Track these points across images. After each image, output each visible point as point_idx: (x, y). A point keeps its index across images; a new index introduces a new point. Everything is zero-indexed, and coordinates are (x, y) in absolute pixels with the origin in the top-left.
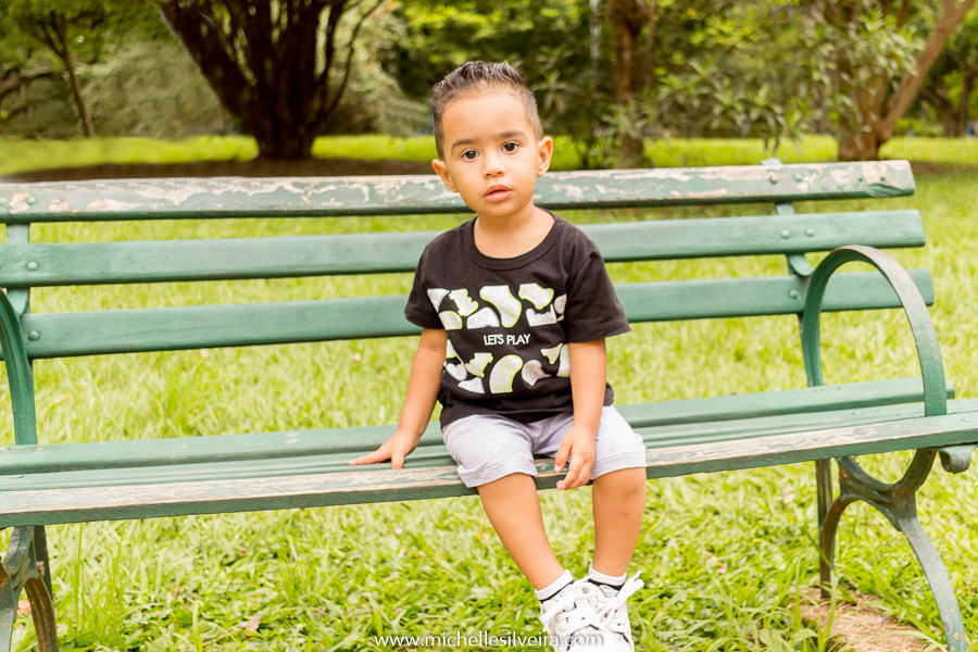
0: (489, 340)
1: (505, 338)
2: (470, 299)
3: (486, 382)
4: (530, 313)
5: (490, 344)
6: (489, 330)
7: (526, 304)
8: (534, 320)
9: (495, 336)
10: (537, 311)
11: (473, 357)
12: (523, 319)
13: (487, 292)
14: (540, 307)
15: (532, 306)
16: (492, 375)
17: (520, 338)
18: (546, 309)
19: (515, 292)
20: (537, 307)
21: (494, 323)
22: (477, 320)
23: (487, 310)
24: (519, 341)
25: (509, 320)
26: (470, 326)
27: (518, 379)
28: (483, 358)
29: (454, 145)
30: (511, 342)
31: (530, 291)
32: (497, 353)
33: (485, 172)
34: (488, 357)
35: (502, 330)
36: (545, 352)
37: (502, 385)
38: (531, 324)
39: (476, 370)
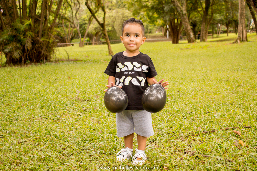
0: (125, 73)
1: (129, 73)
2: (122, 65)
3: (123, 83)
4: (135, 68)
6: (126, 71)
7: (134, 66)
12: (133, 69)
13: (126, 63)
14: (137, 67)
16: (125, 81)
17: (132, 73)
18: (139, 68)
19: (132, 63)
21: (127, 69)
22: (123, 69)
23: (126, 67)
25: (130, 69)
26: (122, 71)
27: (130, 82)
28: (123, 77)
29: (125, 33)
30: (130, 73)
31: (135, 63)
32: (127, 76)
33: (130, 40)
34: (125, 77)
35: (128, 71)
36: (137, 77)
37: (127, 83)
38: (135, 70)
39: (122, 80)
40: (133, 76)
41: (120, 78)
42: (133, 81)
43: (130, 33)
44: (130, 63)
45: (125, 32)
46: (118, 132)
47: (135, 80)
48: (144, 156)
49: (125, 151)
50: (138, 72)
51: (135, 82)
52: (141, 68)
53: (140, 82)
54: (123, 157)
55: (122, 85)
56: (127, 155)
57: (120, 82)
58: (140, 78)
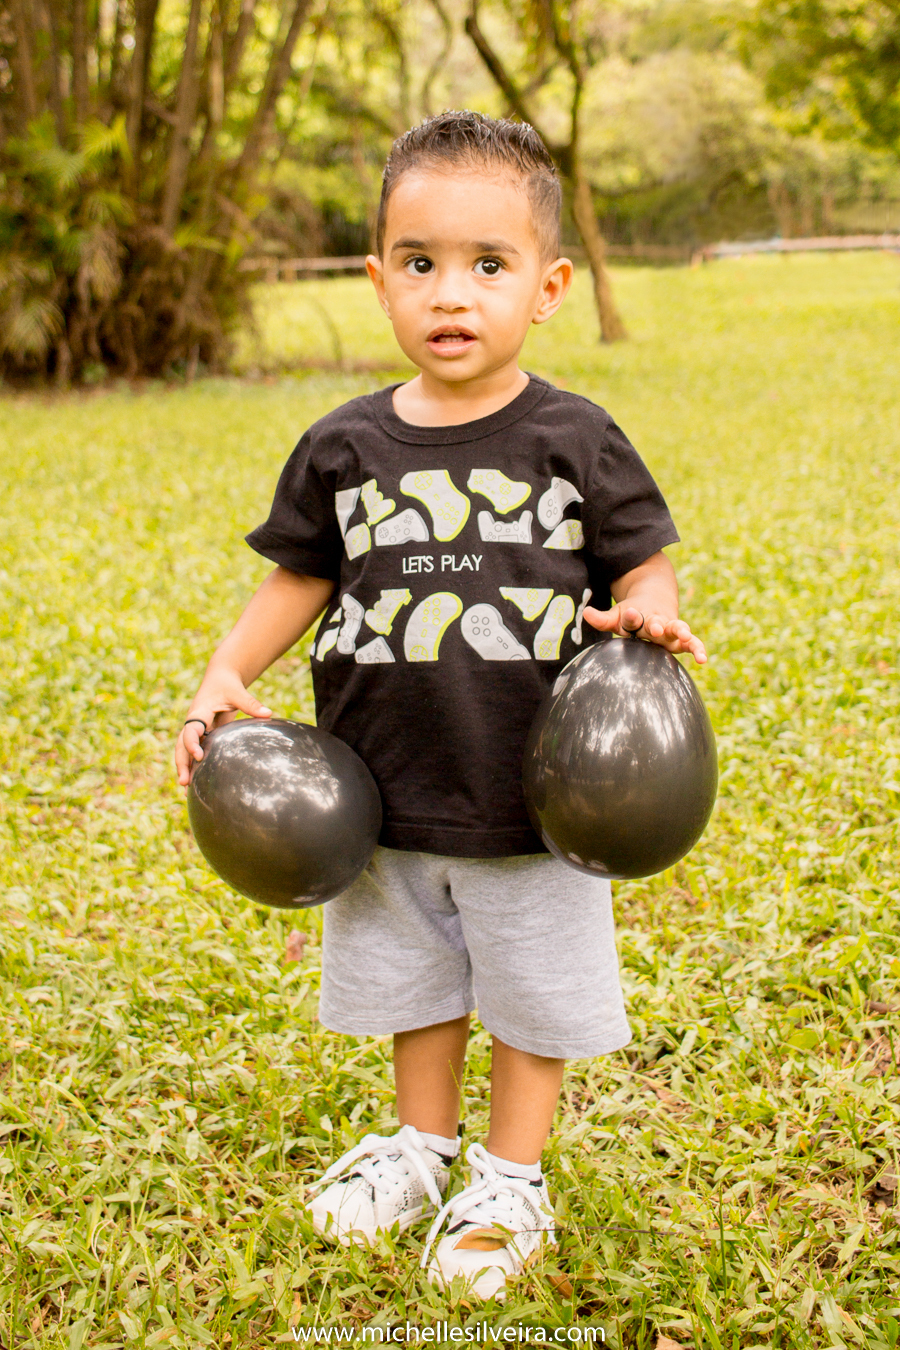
0: (411, 566)
1: (437, 562)
2: (381, 495)
3: (396, 641)
4: (484, 517)
5: (410, 571)
6: (411, 548)
7: (479, 503)
8: (490, 530)
9: (420, 558)
10: (498, 517)
11: (379, 598)
12: (471, 526)
13: (413, 483)
14: (503, 510)
15: (488, 506)
16: (410, 627)
17: (466, 562)
18: (515, 515)
19: (460, 482)
20: (497, 510)
21: (422, 536)
22: (392, 531)
23: (410, 513)
24: (463, 564)
25: (448, 529)
26: (380, 542)
27: (453, 637)
28: (394, 599)
29: (397, 246)
30: (448, 567)
31: (487, 481)
32: (422, 587)
33: (434, 303)
34: (403, 596)
35: (433, 547)
36: (507, 593)
37: (423, 645)
38: (484, 538)
39: (381, 619)
40: (471, 590)
41: (367, 599)
42: (476, 631)
43: (435, 244)
44: (442, 477)
45: (398, 238)
46: (332, 999)
47: (486, 620)
48: (531, 1209)
49: (393, 1150)
50: (509, 550)
51: (491, 639)
52: (527, 515)
53: (525, 631)
54: (369, 1199)
55: (387, 657)
56: (405, 1184)
57: (365, 636)
58: (529, 600)
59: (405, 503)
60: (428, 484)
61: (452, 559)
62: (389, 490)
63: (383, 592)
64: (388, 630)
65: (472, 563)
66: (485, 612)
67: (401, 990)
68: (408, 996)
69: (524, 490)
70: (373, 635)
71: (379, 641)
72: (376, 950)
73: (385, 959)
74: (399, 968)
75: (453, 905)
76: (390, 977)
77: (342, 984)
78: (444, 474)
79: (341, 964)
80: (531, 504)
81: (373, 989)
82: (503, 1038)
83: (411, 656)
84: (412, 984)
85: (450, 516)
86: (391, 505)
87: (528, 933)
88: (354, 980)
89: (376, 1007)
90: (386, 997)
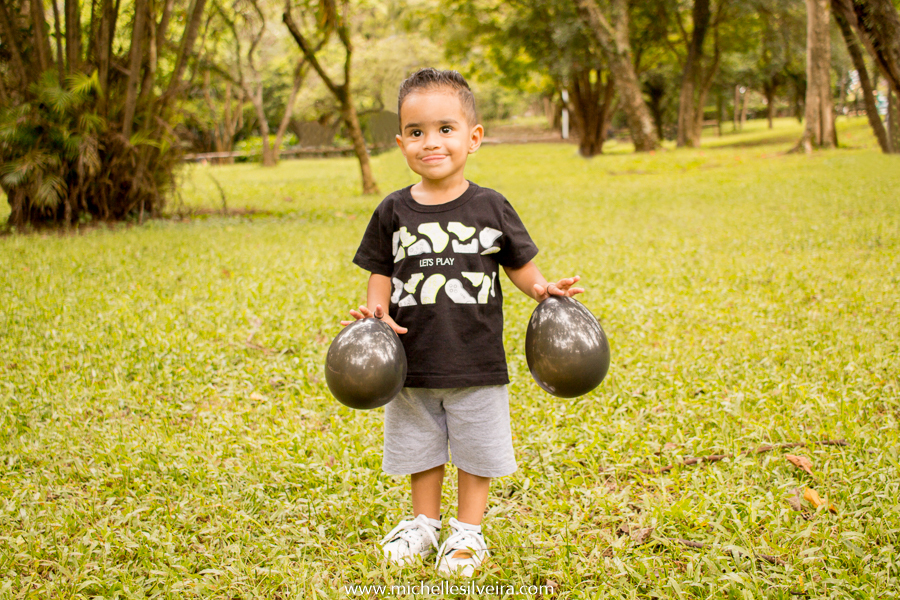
0: (423, 263)
1: (434, 262)
2: (409, 234)
3: (417, 296)
4: (455, 242)
5: (423, 266)
6: (424, 255)
7: (453, 236)
8: (458, 248)
9: (427, 260)
10: (460, 242)
11: (410, 277)
12: (450, 246)
13: (423, 228)
14: (462, 239)
15: (456, 238)
16: (423, 289)
17: (447, 261)
18: (468, 241)
19: (444, 228)
20: (460, 239)
21: (427, 250)
22: (415, 249)
23: (423, 241)
24: (445, 262)
25: (439, 248)
26: (410, 254)
27: (442, 293)
28: (416, 278)
29: (406, 127)
30: (439, 263)
31: (455, 227)
32: (428, 272)
33: (425, 147)
34: (420, 276)
35: (433, 255)
36: (465, 274)
37: (429, 297)
38: (455, 251)
39: (411, 287)
40: (449, 273)
41: (405, 278)
42: (451, 290)
43: (422, 124)
44: (436, 226)
45: (407, 124)
46: (390, 459)
47: (456, 286)
48: (479, 543)
49: (415, 526)
50: (467, 256)
51: (458, 294)
52: (475, 241)
53: (474, 291)
54: (406, 547)
55: (413, 303)
56: (421, 540)
57: (405, 294)
58: (475, 278)
59: (420, 237)
60: (430, 229)
61: (441, 260)
62: (413, 231)
63: (413, 276)
64: (414, 291)
65: (450, 261)
66: (455, 283)
67: (421, 452)
68: (424, 454)
69: (472, 231)
70: (407, 294)
71: (410, 296)
72: (411, 434)
73: (415, 438)
74: (421, 441)
75: (443, 409)
76: (416, 445)
77: (395, 452)
78: (437, 225)
79: (394, 442)
80: (476, 236)
81: (409, 452)
82: (465, 469)
83: (424, 301)
84: (426, 448)
85: (440, 242)
86: (414, 238)
87: (478, 420)
88: (400, 449)
89: (410, 461)
90: (415, 455)
